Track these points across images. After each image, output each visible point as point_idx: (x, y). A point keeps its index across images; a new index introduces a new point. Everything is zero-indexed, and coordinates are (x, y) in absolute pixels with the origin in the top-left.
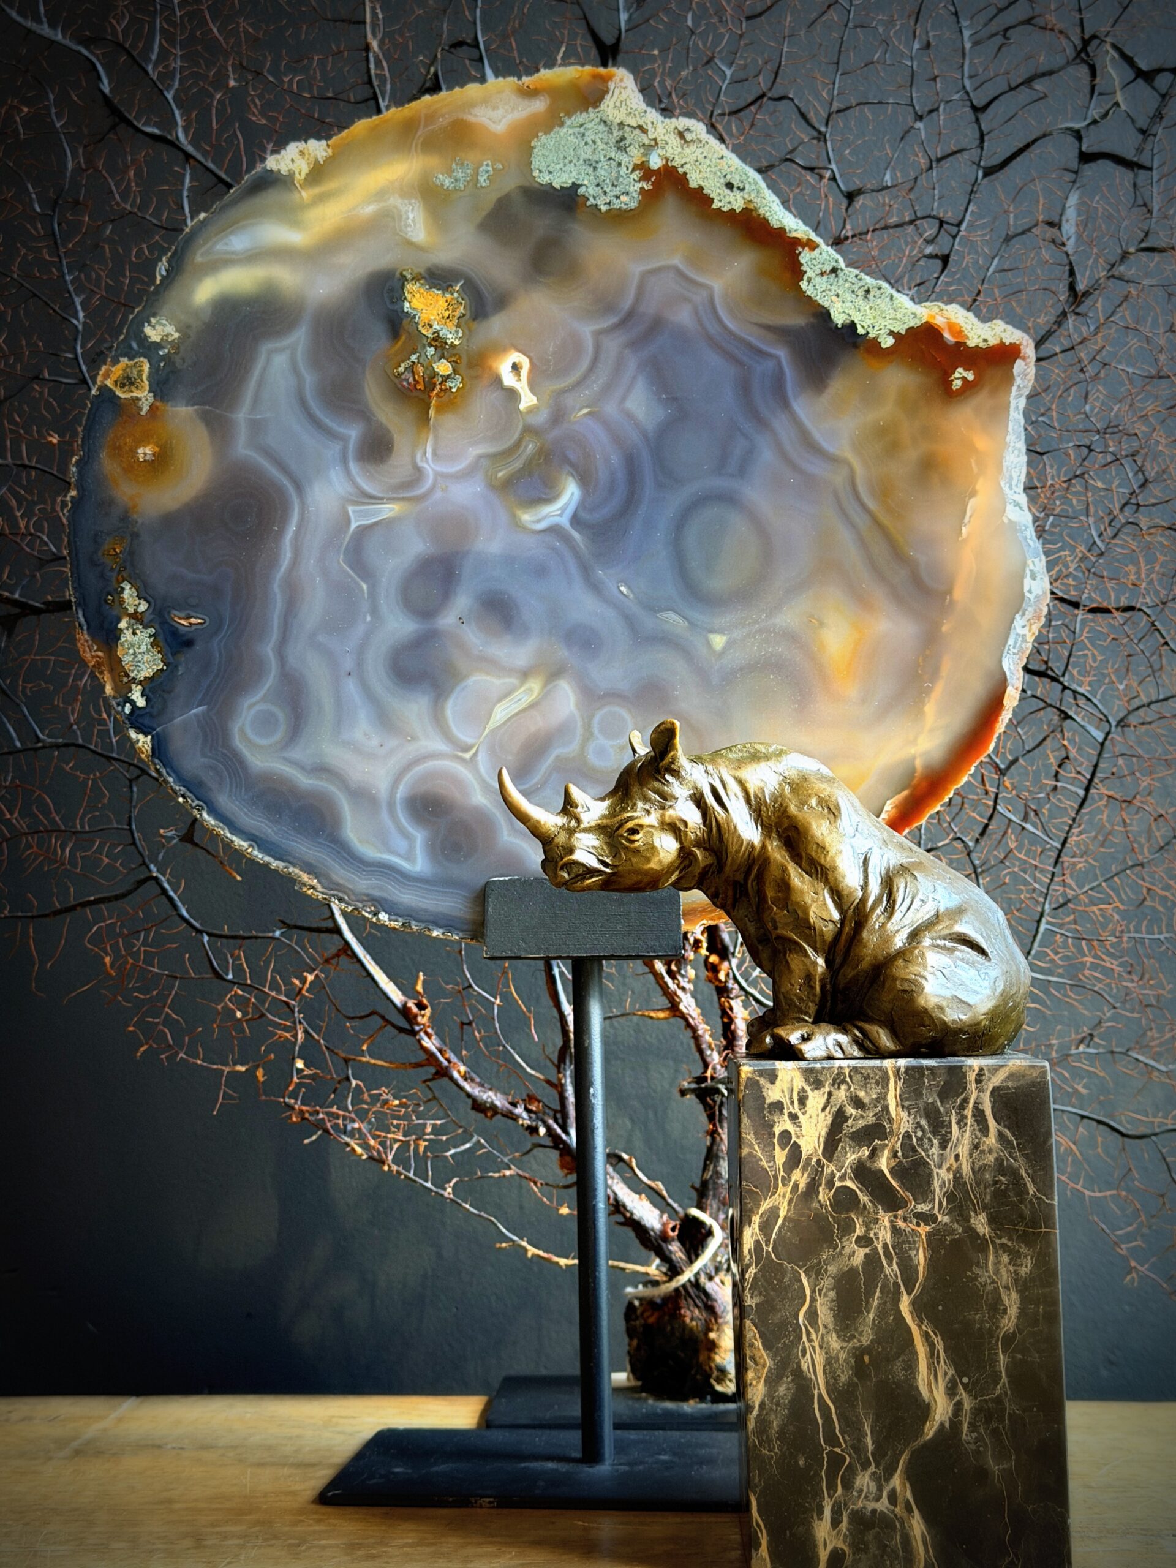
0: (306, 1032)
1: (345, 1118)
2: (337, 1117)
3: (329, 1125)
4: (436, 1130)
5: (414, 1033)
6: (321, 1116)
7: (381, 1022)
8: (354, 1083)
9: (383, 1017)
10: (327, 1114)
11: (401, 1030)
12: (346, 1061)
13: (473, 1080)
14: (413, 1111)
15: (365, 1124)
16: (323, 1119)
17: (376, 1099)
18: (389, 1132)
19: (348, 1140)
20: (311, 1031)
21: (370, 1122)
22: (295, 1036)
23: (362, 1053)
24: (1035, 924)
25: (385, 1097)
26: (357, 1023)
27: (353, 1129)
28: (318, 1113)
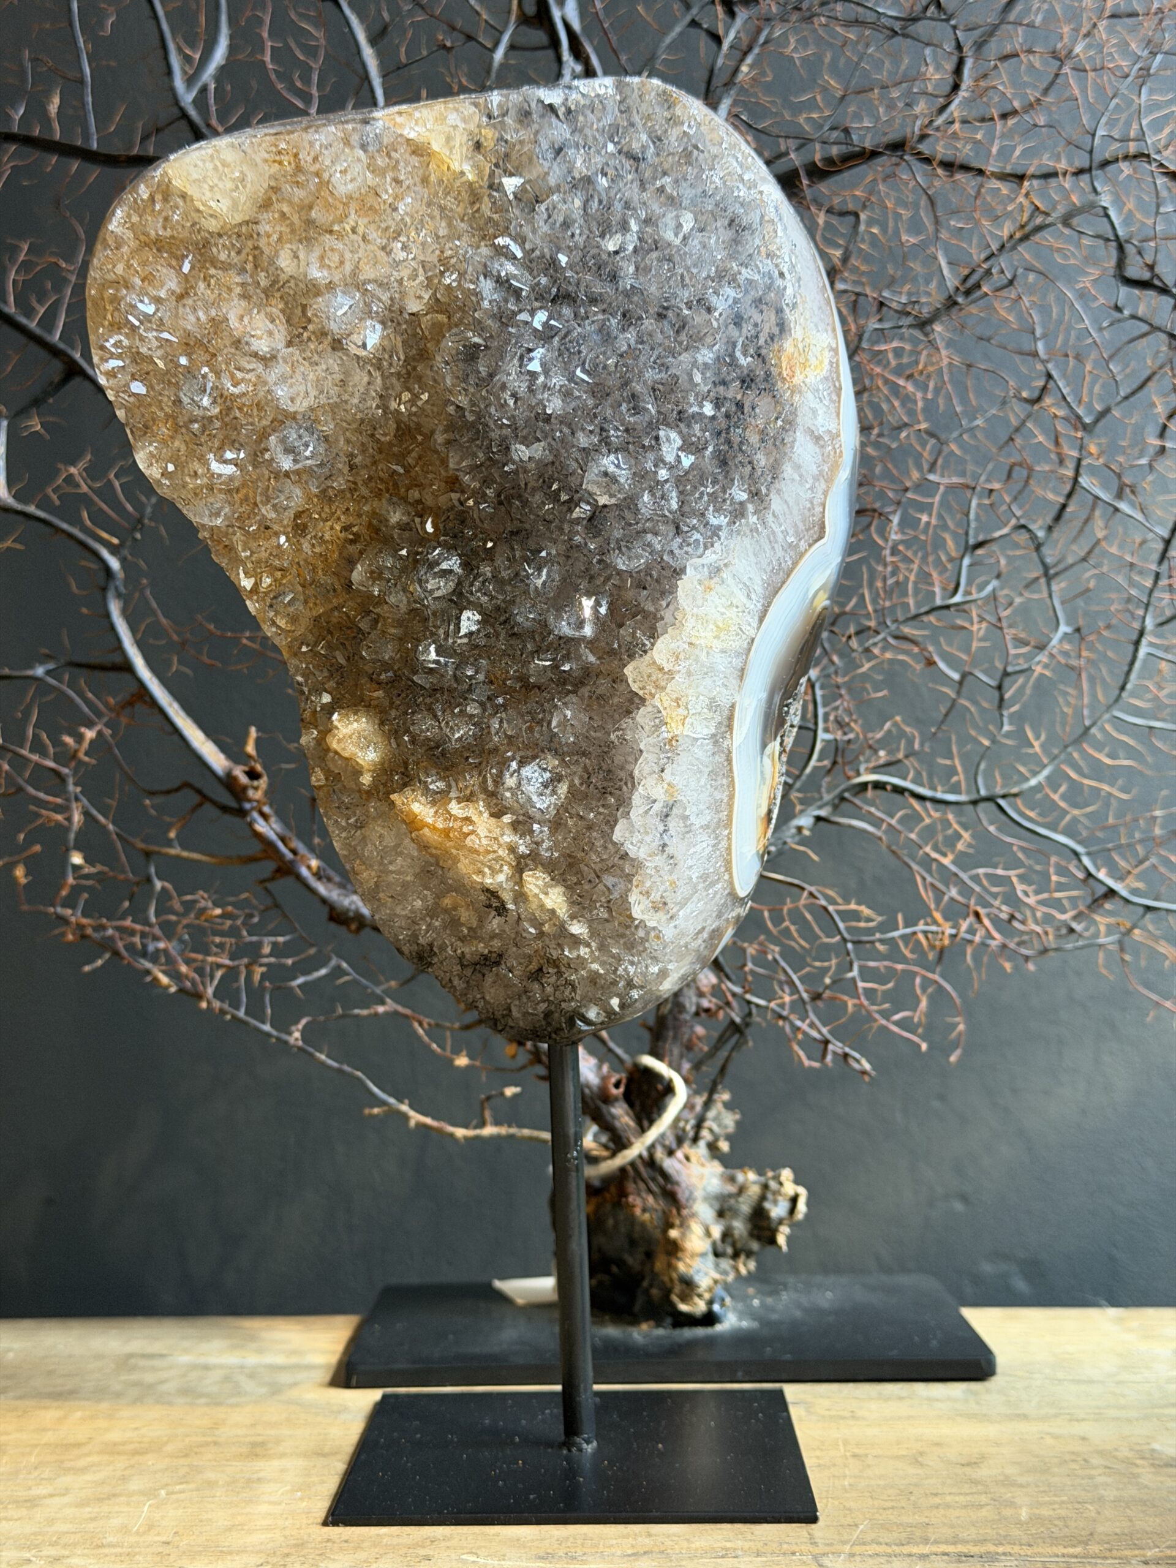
0: (86, 814)
1: (143, 935)
2: (132, 933)
3: (120, 945)
4: (276, 951)
5: (242, 813)
6: (110, 932)
7: (196, 799)
8: (158, 885)
9: (199, 792)
10: (117, 928)
11: (225, 809)
12: (148, 855)
13: (329, 880)
14: (244, 924)
15: (175, 943)
16: (111, 938)
17: (189, 906)
18: (208, 953)
19: (148, 965)
20: (94, 812)
21: (181, 941)
22: (69, 819)
23: (169, 843)
24: (1131, 648)
25: (203, 904)
26: (159, 800)
27: (157, 950)
28: (103, 928)
